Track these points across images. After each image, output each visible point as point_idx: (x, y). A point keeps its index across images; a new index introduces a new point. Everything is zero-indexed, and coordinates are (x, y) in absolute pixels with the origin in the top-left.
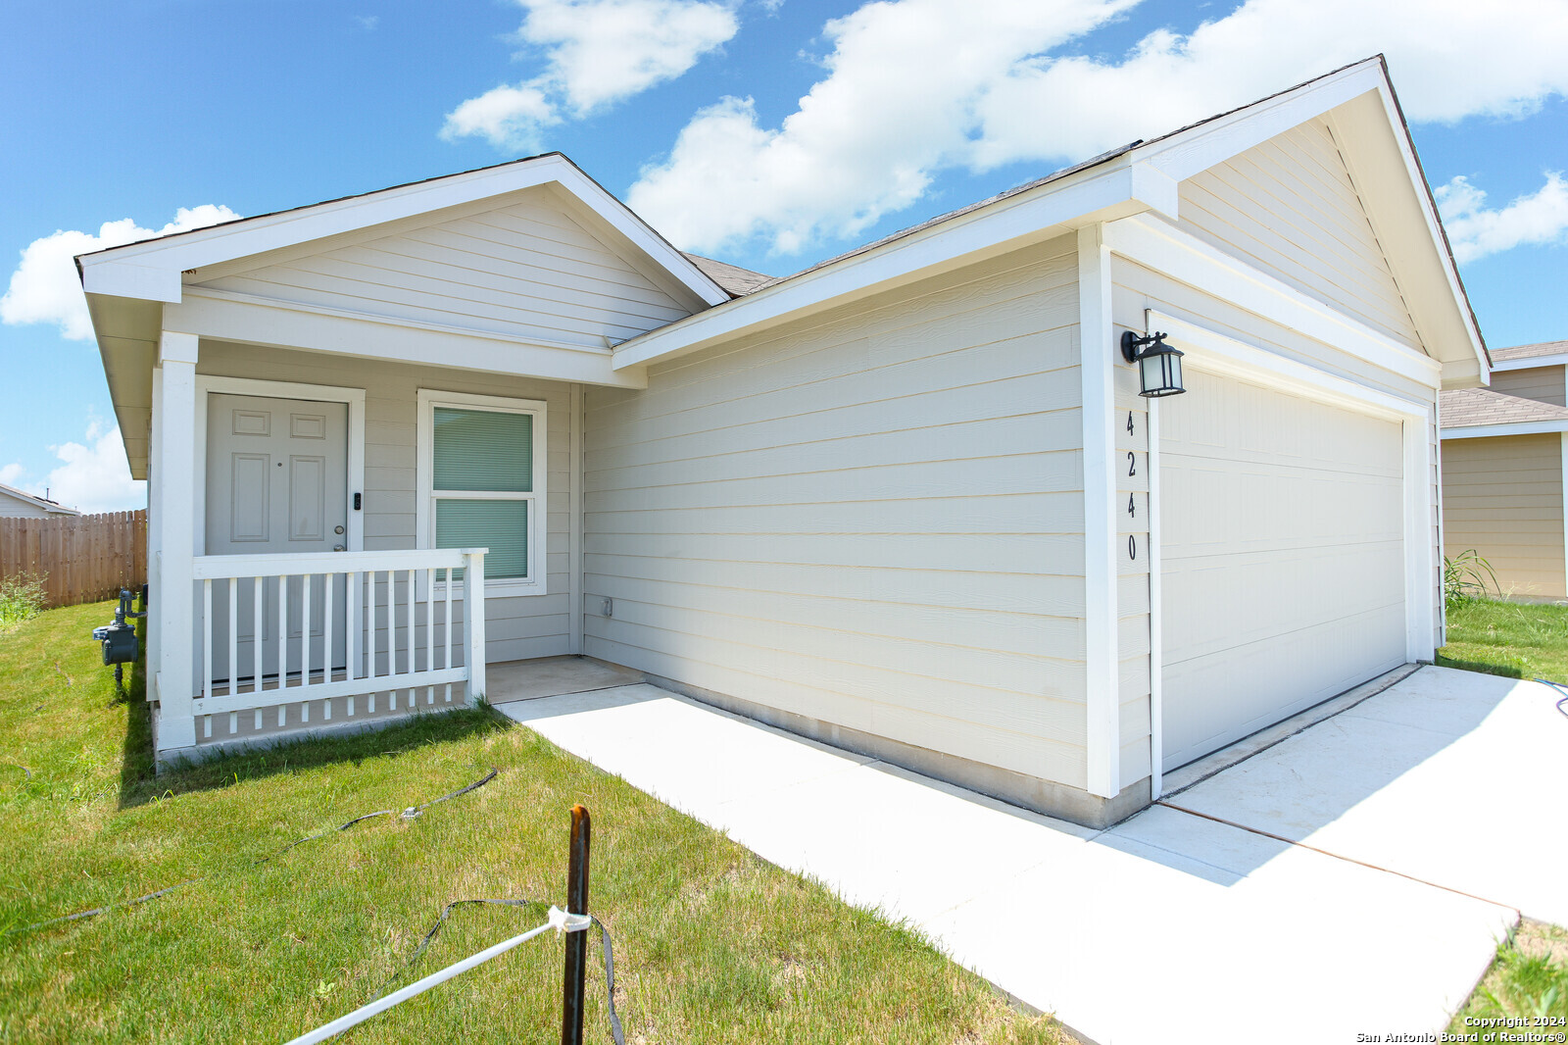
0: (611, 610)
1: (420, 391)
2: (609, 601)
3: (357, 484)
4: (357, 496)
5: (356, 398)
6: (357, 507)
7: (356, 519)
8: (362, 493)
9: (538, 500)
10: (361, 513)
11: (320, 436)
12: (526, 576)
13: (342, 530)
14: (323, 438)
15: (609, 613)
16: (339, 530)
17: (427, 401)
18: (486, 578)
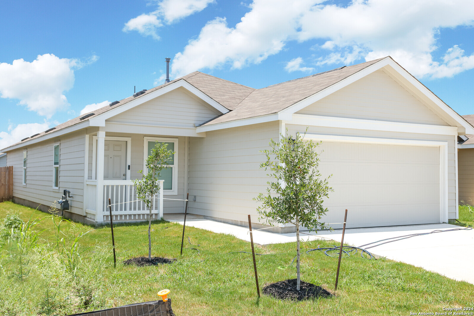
0: (196, 199)
1: (145, 137)
2: (195, 197)
3: (129, 163)
4: (129, 166)
5: (129, 140)
6: (129, 169)
7: (129, 172)
8: (130, 165)
9: (175, 168)
10: (130, 170)
11: (120, 150)
12: (172, 189)
13: (125, 175)
14: (121, 151)
15: (195, 200)
16: (124, 175)
17: (146, 140)
18: (163, 189)
